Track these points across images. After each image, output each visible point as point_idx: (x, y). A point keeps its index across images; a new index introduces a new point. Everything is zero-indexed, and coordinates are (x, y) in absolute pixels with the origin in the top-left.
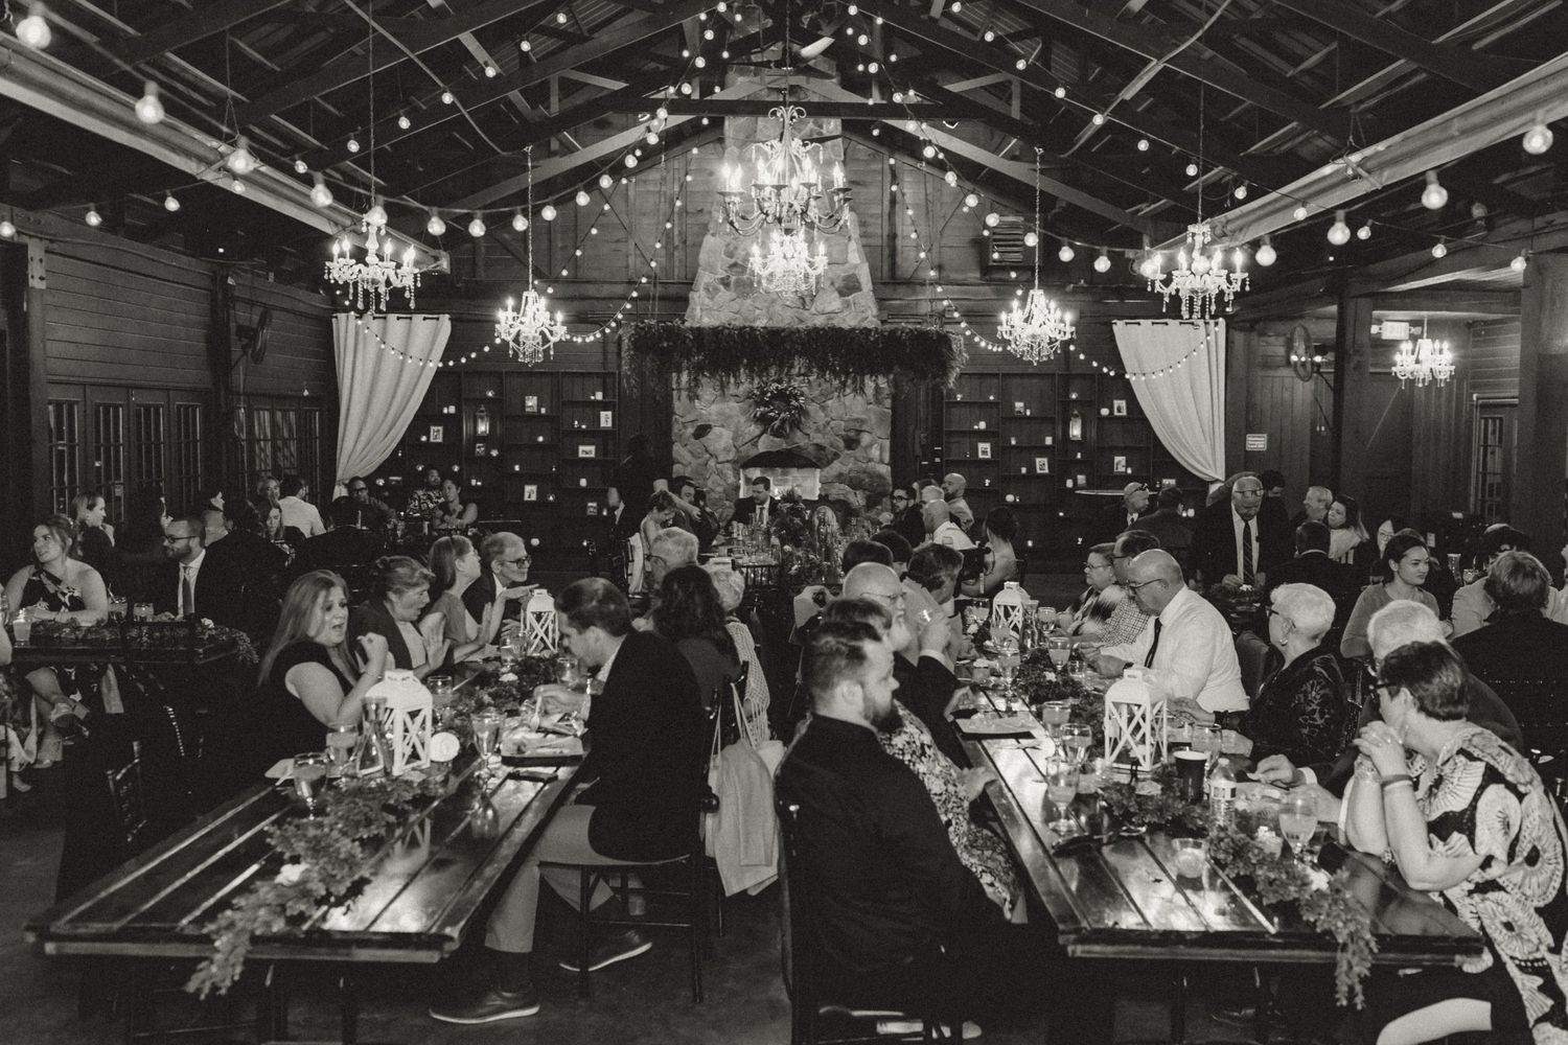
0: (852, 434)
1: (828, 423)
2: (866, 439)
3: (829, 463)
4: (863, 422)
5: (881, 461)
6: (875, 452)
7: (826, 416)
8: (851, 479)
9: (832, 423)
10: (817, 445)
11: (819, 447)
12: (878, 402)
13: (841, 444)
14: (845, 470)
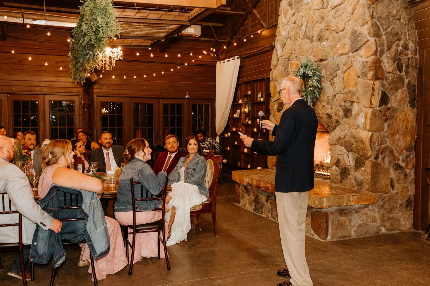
0: (348, 104)
1: (335, 96)
2: (355, 108)
3: (334, 129)
4: (353, 93)
5: (365, 128)
6: (361, 120)
7: (334, 91)
8: (346, 142)
9: (337, 96)
10: (328, 115)
11: (329, 116)
12: (365, 75)
13: (341, 113)
14: (342, 135)
